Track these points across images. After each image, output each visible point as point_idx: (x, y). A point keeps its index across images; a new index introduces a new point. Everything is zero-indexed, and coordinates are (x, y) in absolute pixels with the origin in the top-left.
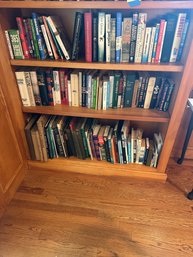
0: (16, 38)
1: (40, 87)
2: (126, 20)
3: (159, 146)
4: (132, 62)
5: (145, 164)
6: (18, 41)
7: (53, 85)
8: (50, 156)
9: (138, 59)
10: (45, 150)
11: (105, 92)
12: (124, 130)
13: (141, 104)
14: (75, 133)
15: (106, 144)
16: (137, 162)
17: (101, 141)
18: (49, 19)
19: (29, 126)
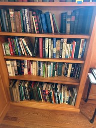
0: (7, 47)
1: (18, 67)
2: (57, 41)
3: (75, 95)
4: (61, 58)
5: (69, 104)
6: (8, 48)
7: (24, 66)
8: (21, 100)
9: (63, 57)
10: (19, 97)
11: (49, 70)
12: (58, 87)
13: (66, 75)
14: (34, 89)
15: (49, 94)
16: (65, 103)
17: (47, 92)
18: (23, 39)
19: (11, 85)
